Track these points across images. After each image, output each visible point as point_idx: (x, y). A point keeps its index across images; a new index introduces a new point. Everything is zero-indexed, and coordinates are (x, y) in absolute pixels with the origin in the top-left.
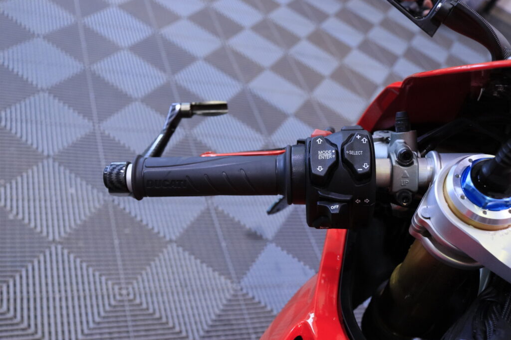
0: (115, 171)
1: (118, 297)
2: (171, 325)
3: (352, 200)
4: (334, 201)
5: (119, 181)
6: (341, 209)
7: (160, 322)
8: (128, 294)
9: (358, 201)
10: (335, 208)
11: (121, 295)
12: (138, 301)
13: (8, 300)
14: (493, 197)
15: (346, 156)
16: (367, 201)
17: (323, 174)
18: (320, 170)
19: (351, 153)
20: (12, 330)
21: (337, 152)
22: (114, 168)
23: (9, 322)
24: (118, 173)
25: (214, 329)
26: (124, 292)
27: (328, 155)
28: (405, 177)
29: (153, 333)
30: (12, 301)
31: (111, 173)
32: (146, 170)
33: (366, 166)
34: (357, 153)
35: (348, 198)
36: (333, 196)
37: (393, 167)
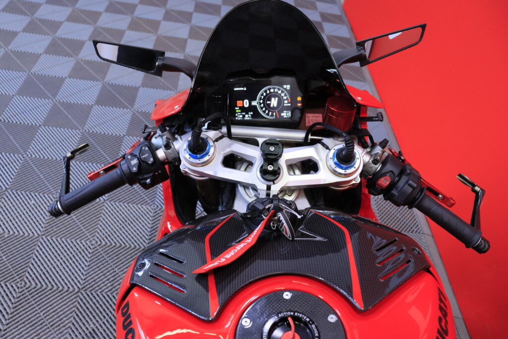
0: (53, 208)
1: (92, 247)
2: (128, 246)
3: (154, 175)
4: (147, 179)
5: (57, 212)
6: (151, 180)
7: (121, 247)
8: (97, 242)
9: (156, 173)
10: (148, 181)
11: (92, 245)
12: (104, 243)
13: (33, 279)
14: (199, 154)
15: (142, 159)
16: (160, 172)
17: (136, 171)
18: (135, 169)
19: (144, 156)
20: (45, 293)
21: (138, 158)
22: (52, 207)
23: (40, 290)
24: (55, 208)
25: (152, 236)
26: (93, 242)
27: (135, 162)
28: (171, 154)
29: (120, 255)
30: (35, 279)
31: (52, 210)
32: (66, 202)
33: (152, 159)
34: (146, 155)
35: (151, 174)
36: (145, 176)
37: (164, 152)
